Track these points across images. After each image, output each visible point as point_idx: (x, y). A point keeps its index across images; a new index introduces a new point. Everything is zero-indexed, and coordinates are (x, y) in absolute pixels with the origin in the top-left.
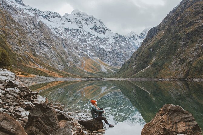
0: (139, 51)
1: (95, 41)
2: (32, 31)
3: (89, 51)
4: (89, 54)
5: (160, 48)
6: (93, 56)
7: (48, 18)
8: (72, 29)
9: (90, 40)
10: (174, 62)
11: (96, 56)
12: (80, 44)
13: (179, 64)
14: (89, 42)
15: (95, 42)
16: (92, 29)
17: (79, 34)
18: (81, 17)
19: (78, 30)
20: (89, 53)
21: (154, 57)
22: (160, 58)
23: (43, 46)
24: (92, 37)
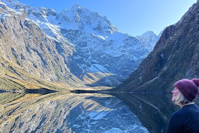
0: (149, 57)
1: (98, 44)
2: (18, 33)
3: (90, 57)
4: (91, 61)
5: (174, 53)
6: (95, 63)
7: (40, 16)
8: (70, 30)
9: (92, 43)
10: (189, 72)
11: (99, 64)
12: (80, 49)
13: (195, 74)
14: (91, 47)
15: (99, 46)
16: (96, 30)
17: (79, 35)
18: (82, 14)
19: (77, 31)
20: (91, 59)
21: (166, 65)
22: (172, 66)
23: (32, 51)
24: (95, 40)
